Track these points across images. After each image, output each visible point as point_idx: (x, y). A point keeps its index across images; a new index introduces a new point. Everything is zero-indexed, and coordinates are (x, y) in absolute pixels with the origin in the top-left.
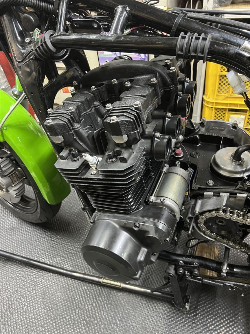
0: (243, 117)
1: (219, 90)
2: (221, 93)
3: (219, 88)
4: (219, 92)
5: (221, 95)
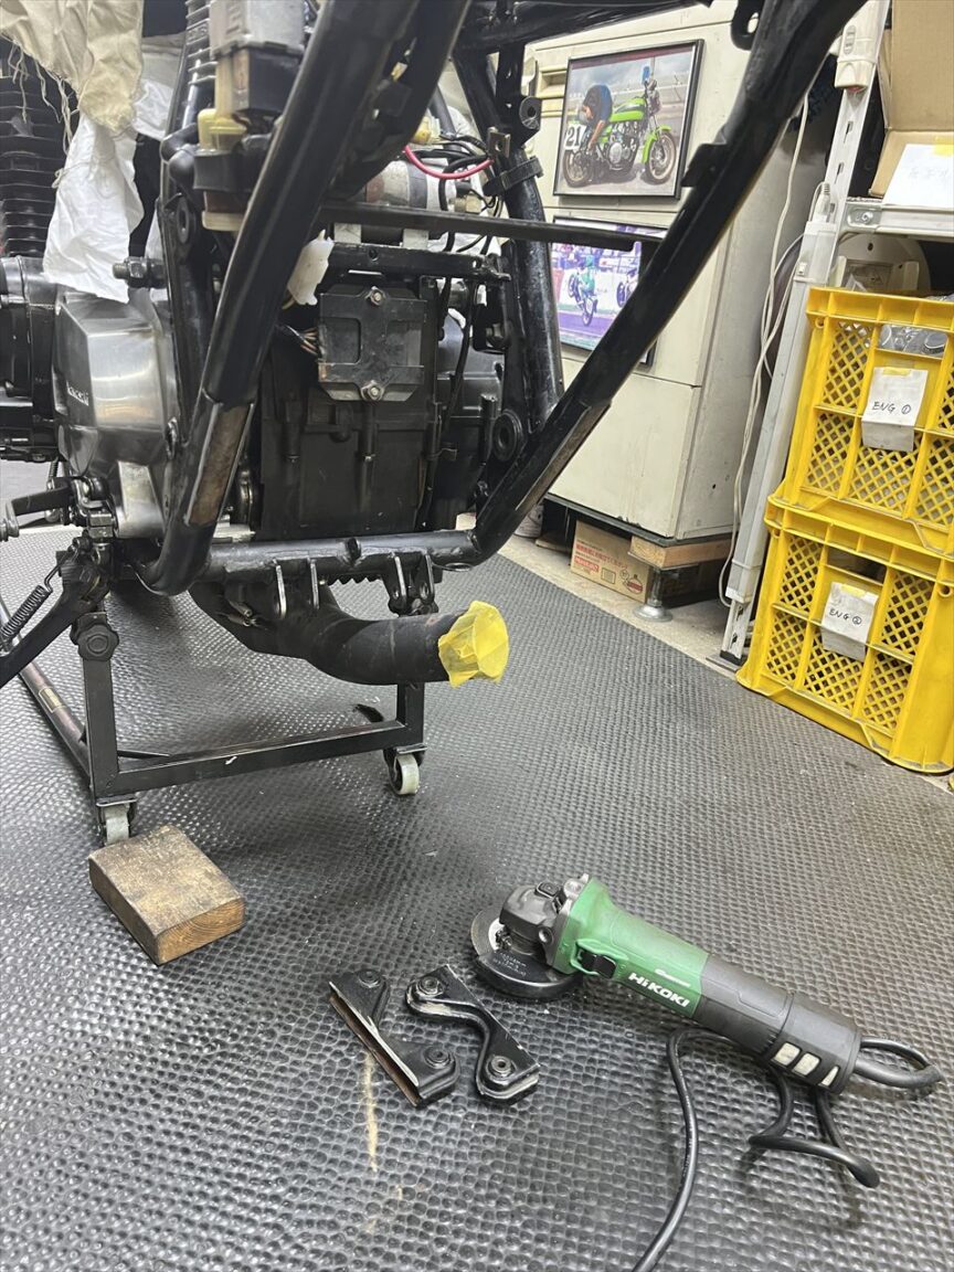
0: (871, 597)
1: (813, 471)
2: (816, 485)
3: (814, 463)
4: (811, 478)
5: (815, 490)
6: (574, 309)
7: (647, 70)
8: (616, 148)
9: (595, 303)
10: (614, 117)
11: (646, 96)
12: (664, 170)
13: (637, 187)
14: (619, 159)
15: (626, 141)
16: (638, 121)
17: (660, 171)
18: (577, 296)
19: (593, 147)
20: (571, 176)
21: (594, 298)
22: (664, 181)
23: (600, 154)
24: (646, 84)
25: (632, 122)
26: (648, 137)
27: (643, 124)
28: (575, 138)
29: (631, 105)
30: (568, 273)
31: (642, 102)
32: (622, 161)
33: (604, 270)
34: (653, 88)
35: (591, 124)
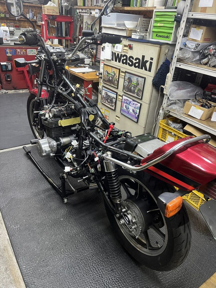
6: (126, 110)
7: (137, 78)
8: (132, 88)
9: (129, 110)
11: (137, 82)
12: (140, 95)
13: (135, 95)
15: (134, 88)
17: (139, 94)
18: (126, 108)
19: (129, 86)
20: (126, 89)
22: (140, 96)
24: (137, 80)
25: (135, 85)
26: (137, 89)
27: (137, 87)
28: (126, 84)
30: (125, 104)
31: (136, 83)
32: (133, 90)
33: (130, 106)
34: (138, 81)
35: (129, 83)
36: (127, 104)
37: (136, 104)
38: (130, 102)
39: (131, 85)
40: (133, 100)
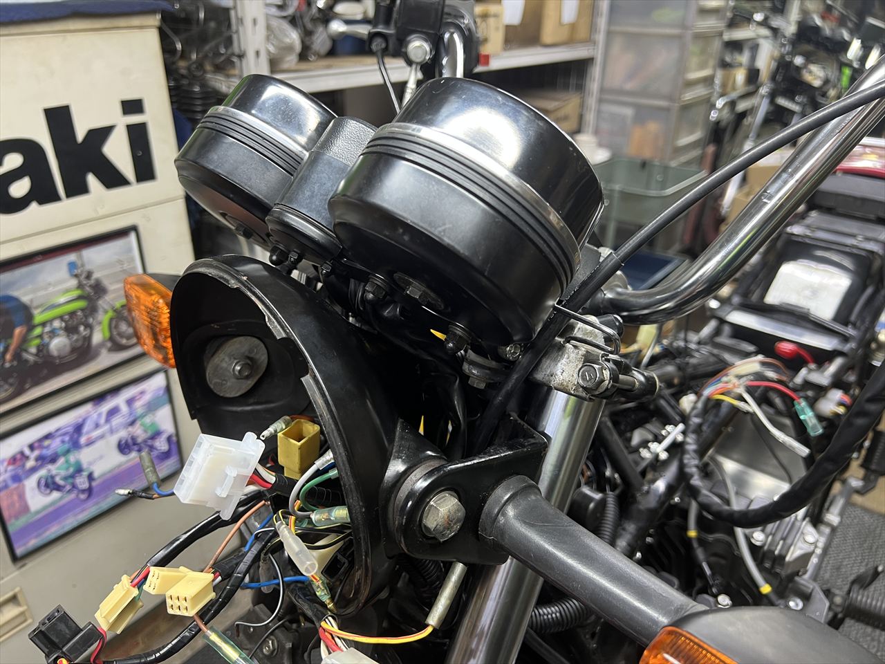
6: (61, 498)
7: (72, 266)
9: (90, 477)
10: (39, 317)
11: (80, 286)
13: (106, 359)
14: (68, 349)
15: (70, 330)
16: (82, 310)
18: (58, 488)
21: (85, 474)
23: (31, 358)
24: (76, 276)
25: (72, 314)
26: (104, 317)
27: (91, 310)
29: (62, 300)
30: (31, 483)
31: (76, 293)
32: (73, 350)
33: (90, 443)
34: (89, 276)
36: (53, 460)
37: (130, 402)
38: (78, 428)
39: (38, 331)
40: (99, 398)
